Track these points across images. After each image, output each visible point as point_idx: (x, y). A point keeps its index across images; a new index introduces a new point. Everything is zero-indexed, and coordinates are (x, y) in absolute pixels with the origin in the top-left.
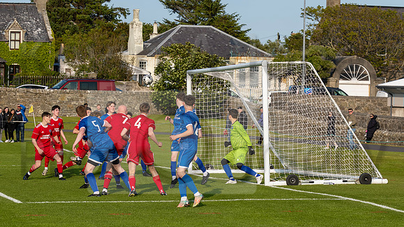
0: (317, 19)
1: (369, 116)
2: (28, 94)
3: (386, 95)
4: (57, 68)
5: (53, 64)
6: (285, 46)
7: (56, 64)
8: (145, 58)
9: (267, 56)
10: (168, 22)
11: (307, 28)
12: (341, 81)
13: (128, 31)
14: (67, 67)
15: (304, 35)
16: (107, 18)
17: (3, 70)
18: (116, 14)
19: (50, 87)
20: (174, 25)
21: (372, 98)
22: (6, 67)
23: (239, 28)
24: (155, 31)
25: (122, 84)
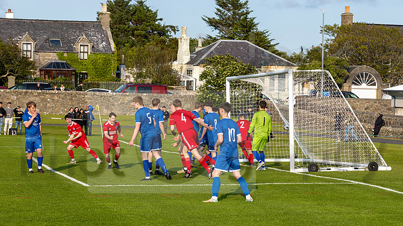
0: (333, 35)
1: (376, 115)
2: (95, 96)
3: (390, 97)
4: (118, 75)
5: (116, 71)
6: (307, 57)
7: (118, 72)
8: (192, 67)
9: (293, 66)
10: (211, 37)
11: (325, 42)
12: (353, 86)
13: (178, 45)
14: (127, 74)
15: (323, 48)
16: (160, 34)
17: (73, 77)
18: (168, 31)
19: (113, 91)
20: (215, 40)
21: (378, 100)
22: (76, 74)
23: (269, 42)
24: (200, 45)
25: (172, 89)
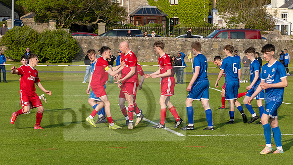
2: (186, 42)
4: (210, 20)
5: (208, 16)
7: (210, 17)
8: (286, 10)
14: (219, 19)
17: (164, 23)
19: (205, 37)
